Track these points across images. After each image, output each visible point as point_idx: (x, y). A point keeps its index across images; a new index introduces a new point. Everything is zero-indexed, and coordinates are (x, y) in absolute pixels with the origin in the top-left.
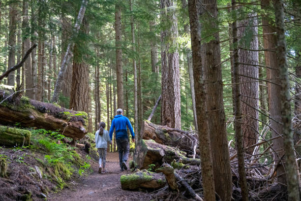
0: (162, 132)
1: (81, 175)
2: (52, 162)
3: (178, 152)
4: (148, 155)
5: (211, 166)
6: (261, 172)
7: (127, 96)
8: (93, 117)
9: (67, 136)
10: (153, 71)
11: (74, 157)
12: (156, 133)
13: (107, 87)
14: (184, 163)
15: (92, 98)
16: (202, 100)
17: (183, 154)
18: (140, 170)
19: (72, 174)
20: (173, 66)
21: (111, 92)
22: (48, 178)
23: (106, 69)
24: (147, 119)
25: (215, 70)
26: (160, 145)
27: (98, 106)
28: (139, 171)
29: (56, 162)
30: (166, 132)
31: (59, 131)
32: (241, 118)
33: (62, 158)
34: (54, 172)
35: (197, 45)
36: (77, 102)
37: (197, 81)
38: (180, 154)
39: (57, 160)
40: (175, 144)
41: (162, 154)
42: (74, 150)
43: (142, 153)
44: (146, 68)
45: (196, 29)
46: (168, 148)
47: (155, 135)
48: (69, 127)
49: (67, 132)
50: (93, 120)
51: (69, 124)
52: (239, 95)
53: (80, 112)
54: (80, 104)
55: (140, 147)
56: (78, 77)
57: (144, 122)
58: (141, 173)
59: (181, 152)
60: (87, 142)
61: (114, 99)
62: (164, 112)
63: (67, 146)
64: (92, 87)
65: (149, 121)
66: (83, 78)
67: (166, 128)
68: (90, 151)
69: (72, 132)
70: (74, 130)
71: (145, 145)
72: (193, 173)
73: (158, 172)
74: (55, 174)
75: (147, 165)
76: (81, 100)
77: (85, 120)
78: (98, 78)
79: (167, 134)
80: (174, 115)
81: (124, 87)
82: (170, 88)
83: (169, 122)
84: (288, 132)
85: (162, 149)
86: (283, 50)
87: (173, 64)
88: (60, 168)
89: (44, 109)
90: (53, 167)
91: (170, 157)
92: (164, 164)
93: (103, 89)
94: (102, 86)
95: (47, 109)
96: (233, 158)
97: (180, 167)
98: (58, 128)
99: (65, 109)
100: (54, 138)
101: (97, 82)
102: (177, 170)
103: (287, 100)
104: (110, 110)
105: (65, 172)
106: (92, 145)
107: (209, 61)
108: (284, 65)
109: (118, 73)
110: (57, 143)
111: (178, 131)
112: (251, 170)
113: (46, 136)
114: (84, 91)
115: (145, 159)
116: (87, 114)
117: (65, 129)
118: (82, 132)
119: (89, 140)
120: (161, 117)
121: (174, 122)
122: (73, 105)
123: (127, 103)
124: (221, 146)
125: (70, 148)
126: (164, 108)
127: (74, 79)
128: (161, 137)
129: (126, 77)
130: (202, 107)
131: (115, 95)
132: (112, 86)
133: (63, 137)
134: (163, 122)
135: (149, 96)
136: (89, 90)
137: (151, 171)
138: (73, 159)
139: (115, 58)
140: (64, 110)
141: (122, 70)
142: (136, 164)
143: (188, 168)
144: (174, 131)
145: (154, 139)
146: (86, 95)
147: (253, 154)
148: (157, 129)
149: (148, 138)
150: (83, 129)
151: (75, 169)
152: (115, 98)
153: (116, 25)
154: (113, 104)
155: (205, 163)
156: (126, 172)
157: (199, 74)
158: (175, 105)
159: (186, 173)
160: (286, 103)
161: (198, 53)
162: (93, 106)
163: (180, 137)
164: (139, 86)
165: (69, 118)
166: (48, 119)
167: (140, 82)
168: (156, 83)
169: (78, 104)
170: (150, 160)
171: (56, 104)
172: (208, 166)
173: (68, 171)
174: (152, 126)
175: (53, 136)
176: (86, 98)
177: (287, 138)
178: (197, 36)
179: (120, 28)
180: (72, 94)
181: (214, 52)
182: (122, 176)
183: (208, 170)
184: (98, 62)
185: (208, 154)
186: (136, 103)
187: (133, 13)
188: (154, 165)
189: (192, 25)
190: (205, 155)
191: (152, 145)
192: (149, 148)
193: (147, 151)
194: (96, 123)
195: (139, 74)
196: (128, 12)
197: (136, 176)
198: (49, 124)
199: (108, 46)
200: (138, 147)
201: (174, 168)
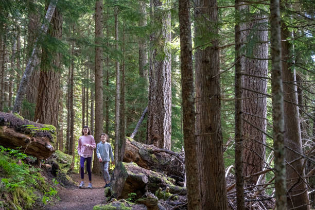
0: (147, 153)
1: (46, 203)
2: (10, 187)
3: (165, 179)
4: (127, 182)
5: (199, 200)
7: (108, 103)
8: (64, 128)
9: (30, 155)
10: (141, 74)
11: (37, 181)
12: (139, 154)
13: (84, 92)
14: (171, 193)
15: (64, 104)
16: (191, 121)
17: (171, 181)
18: (118, 200)
19: (34, 202)
20: (164, 72)
21: (88, 97)
22: (5, 206)
23: (82, 69)
24: (129, 136)
26: (144, 170)
27: (71, 114)
28: (116, 201)
29: (14, 187)
30: (151, 152)
31: (21, 149)
32: (241, 140)
33: (23, 182)
34: (12, 199)
35: (187, 56)
36: (44, 110)
37: (186, 99)
38: (168, 182)
39: (16, 185)
40: (162, 168)
41: (146, 180)
42: (38, 172)
43: (121, 179)
44: (132, 69)
45: (187, 37)
46: (154, 174)
47: (138, 156)
48: (33, 144)
49: (29, 149)
50: (64, 131)
51: (32, 140)
52: (241, 113)
53: (47, 125)
54: (48, 113)
55: (118, 171)
56: (47, 80)
57: (125, 140)
58: (118, 204)
59: (169, 178)
60: (55, 161)
61: (92, 107)
62: (151, 127)
63: (30, 167)
64: (65, 89)
65: (131, 138)
66: (53, 81)
67: (152, 147)
68: (57, 173)
69: (36, 149)
70: (40, 148)
71: (124, 169)
72: (181, 205)
73: (139, 203)
74: (13, 202)
75: (127, 194)
76: (49, 109)
77: (53, 135)
78: (72, 80)
79: (153, 156)
80: (163, 132)
81: (104, 93)
82: (159, 99)
83: (156, 141)
85: (145, 174)
86: (277, 74)
87: (164, 69)
88: (20, 195)
89: (3, 121)
90: (11, 193)
91: (155, 185)
92: (147, 193)
93: (78, 92)
94: (77, 89)
95: (6, 120)
96: (231, 188)
97: (166, 198)
98: (20, 144)
99: (28, 121)
100: (13, 156)
101: (71, 86)
102: (163, 202)
103: (280, 132)
104: (86, 120)
105: (26, 199)
106: (60, 166)
107: (205, 71)
108: (279, 91)
109: (97, 76)
110: (17, 163)
111: (167, 153)
112: (252, 204)
113: (5, 154)
114: (53, 97)
115: (125, 186)
116: (55, 128)
117: (27, 145)
118: (49, 150)
119: (57, 160)
120: (147, 133)
121: (163, 140)
122: (39, 114)
123: (107, 112)
124: (216, 174)
125: (33, 169)
126: (151, 123)
127: (42, 81)
128: (146, 158)
129: (108, 80)
130: (190, 129)
131: (92, 101)
132: (89, 91)
133: (25, 156)
134: (149, 140)
135: (135, 104)
137: (131, 201)
138: (36, 184)
139: (94, 56)
140: (27, 123)
141: (102, 72)
142: (113, 192)
143: (176, 199)
144: (162, 151)
145: (136, 161)
146: (56, 102)
147: (257, 184)
148: (141, 149)
149: (130, 159)
150: (50, 146)
151: (38, 196)
152: (92, 105)
153: (96, 16)
154: (89, 112)
155: (192, 196)
156: (100, 201)
157: (188, 90)
158: (164, 120)
159: (173, 205)
160: (279, 136)
161: (189, 65)
162: (65, 114)
163: (169, 160)
164: (122, 93)
165: (33, 132)
166: (7, 133)
167: (123, 88)
168: (143, 90)
169: (46, 114)
170: (130, 187)
171: (18, 114)
172: (195, 200)
173: (30, 198)
174: (135, 145)
175: (13, 154)
176: (55, 106)
177: (279, 175)
178: (187, 45)
179: (101, 20)
180: (38, 100)
181: (211, 60)
182: (95, 206)
183: (196, 205)
184: (73, 60)
185: (196, 185)
186: (118, 113)
187: (118, 4)
188: (135, 194)
189: (183, 31)
190: (192, 186)
191: (133, 169)
192: (129, 173)
193: (127, 176)
194: (68, 135)
195: (123, 78)
196: (111, 2)
197: (112, 207)
198: (9, 139)
199: (86, 41)
200: (117, 171)
201: (159, 199)
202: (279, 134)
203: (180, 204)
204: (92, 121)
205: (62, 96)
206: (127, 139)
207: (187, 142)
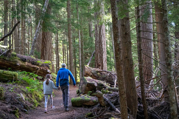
0: (96, 72)
2: (30, 91)
3: (105, 84)
4: (87, 86)
5: (125, 92)
6: (155, 95)
7: (75, 51)
8: (55, 64)
9: (39, 75)
10: (90, 36)
12: (92, 73)
13: (63, 46)
14: (109, 91)
15: (54, 52)
16: (119, 53)
19: (42, 98)
20: (102, 33)
21: (65, 49)
22: (28, 100)
23: (62, 35)
25: (127, 35)
26: (95, 80)
27: (58, 57)
28: (82, 95)
30: (98, 72)
31: (35, 73)
32: (142, 63)
33: (36, 88)
34: (32, 97)
35: (115, 20)
36: (45, 55)
37: (116, 42)
38: (107, 85)
39: (33, 90)
40: (103, 79)
41: (96, 85)
43: (84, 85)
44: (86, 34)
45: (115, 11)
46: (100, 82)
47: (91, 74)
48: (41, 70)
49: (39, 73)
51: (40, 68)
52: (141, 50)
53: (47, 61)
56: (45, 40)
57: (85, 66)
58: (84, 97)
59: (107, 84)
61: (67, 53)
62: (97, 60)
63: (40, 81)
64: (54, 46)
65: (88, 66)
66: (48, 41)
67: (98, 70)
69: (42, 73)
70: (44, 72)
71: (85, 80)
73: (93, 96)
74: (32, 98)
75: (87, 92)
76: (47, 54)
77: (50, 65)
78: (57, 41)
79: (99, 73)
80: (103, 62)
81: (73, 46)
82: (100, 46)
83: (100, 66)
84: (170, 71)
85: (95, 82)
86: (166, 22)
87: (102, 32)
88: (35, 94)
89: (26, 59)
90: (31, 94)
91: (100, 87)
92: (97, 91)
93: (61, 47)
94: (60, 45)
96: (138, 87)
97: (106, 93)
98: (34, 70)
100: (31, 76)
101: (57, 43)
102: (105, 95)
103: (169, 52)
104: (65, 60)
105: (39, 96)
106: (54, 80)
107: (123, 30)
108: (167, 31)
109: (69, 37)
110: (33, 79)
111: (105, 72)
112: (149, 94)
113: (27, 76)
114: (49, 49)
115: (86, 88)
116: (51, 62)
117: (38, 71)
118: (48, 73)
119: (53, 78)
120: (95, 63)
121: (103, 66)
122: (43, 57)
123: (75, 55)
124: (130, 80)
125: (41, 83)
126: (97, 58)
127: (43, 41)
128: (95, 75)
129: (74, 40)
130: (119, 57)
131: (67, 50)
132: (66, 46)
133: (37, 76)
134: (96, 66)
135: (88, 51)
136: (52, 48)
137: (89, 95)
139: (67, 28)
140: (37, 60)
141: (71, 36)
142: (81, 91)
143: (111, 93)
144: (103, 71)
145: (91, 76)
146: (50, 51)
147: (150, 85)
148: (93, 70)
149: (87, 76)
150: (49, 71)
152: (67, 52)
153: (67, 9)
154: (66, 56)
155: (121, 90)
156: (74, 96)
157: (117, 37)
158: (103, 56)
159: (110, 96)
160: (168, 54)
161: (116, 25)
162: (55, 57)
163: (106, 75)
164: (82, 45)
165: (40, 64)
166: (28, 65)
167: (82, 43)
168: (92, 43)
169: (46, 56)
170: (88, 89)
171: (32, 56)
172: (123, 92)
173: (40, 96)
174: (89, 69)
175: (31, 75)
176: (50, 52)
177: (169, 75)
178: (115, 15)
179: (70, 11)
180: (42, 50)
181: (126, 25)
182: (72, 99)
183: (123, 94)
184: (57, 31)
185: (123, 85)
186: (80, 55)
187: (78, 2)
188: (91, 92)
189: (113, 8)
190: (121, 85)
191: (90, 80)
192: (88, 82)
193: (87, 83)
194: (57, 67)
195: (82, 38)
196: (74, 1)
197: (80, 98)
198: (29, 68)
199: (63, 21)
200: (82, 81)
201: (103, 94)
202: (169, 53)
203: (114, 96)
204: (68, 60)
205: (53, 49)
206: (86, 66)
207: (117, 64)
